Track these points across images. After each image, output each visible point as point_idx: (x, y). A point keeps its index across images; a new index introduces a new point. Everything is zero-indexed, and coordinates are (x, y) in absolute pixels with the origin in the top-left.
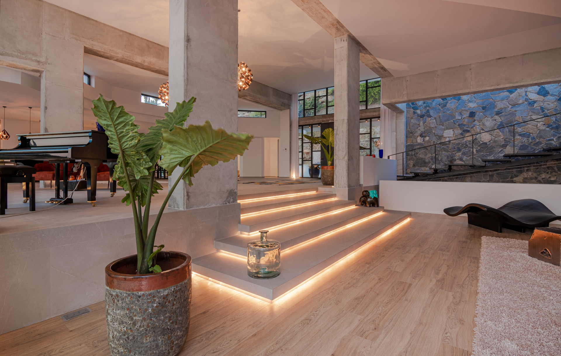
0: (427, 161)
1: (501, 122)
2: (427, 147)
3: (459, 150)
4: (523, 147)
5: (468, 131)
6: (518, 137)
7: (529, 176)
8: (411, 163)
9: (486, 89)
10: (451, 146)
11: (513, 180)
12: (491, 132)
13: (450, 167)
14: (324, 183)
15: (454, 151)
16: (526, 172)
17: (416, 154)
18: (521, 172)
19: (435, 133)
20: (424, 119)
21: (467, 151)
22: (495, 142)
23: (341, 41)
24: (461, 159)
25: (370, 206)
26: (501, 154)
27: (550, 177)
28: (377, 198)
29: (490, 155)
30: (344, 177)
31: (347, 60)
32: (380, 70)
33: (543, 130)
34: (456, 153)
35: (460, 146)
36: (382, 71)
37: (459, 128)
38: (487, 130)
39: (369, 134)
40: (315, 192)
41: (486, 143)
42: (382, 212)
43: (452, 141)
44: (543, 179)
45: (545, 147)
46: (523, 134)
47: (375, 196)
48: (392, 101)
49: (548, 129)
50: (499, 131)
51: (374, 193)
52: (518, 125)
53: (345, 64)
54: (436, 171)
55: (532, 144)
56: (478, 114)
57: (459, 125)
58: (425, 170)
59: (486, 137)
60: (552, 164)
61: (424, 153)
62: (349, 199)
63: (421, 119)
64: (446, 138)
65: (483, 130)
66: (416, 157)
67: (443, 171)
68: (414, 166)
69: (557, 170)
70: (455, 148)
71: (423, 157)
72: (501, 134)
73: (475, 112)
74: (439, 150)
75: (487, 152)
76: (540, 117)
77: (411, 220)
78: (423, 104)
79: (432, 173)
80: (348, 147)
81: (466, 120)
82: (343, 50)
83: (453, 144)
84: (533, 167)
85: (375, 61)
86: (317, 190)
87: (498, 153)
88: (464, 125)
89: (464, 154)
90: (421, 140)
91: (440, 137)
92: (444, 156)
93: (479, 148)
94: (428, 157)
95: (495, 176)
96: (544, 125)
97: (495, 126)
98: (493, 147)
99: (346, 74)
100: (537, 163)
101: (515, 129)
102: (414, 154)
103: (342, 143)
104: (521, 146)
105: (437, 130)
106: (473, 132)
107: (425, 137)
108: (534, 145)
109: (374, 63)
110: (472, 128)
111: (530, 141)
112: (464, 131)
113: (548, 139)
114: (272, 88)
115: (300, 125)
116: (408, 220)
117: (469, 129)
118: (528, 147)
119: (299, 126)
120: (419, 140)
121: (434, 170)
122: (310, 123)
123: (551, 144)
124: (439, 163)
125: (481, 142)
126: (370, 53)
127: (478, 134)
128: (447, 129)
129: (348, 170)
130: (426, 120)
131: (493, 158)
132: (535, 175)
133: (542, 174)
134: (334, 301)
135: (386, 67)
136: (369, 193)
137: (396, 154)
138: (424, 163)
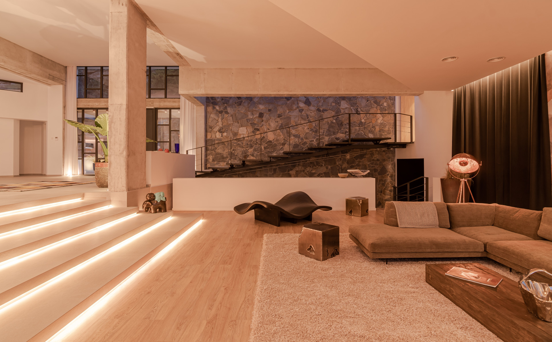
0: (225, 156)
1: (282, 124)
2: (225, 143)
3: (251, 147)
4: (296, 146)
5: (258, 130)
6: (292, 137)
7: (299, 170)
8: (210, 158)
9: (270, 94)
10: (244, 142)
11: (289, 173)
12: (274, 132)
13: (244, 162)
14: (99, 184)
15: (247, 147)
16: (297, 167)
17: (215, 149)
18: (294, 166)
19: (231, 130)
20: (222, 115)
21: (257, 147)
22: (277, 140)
23: (119, 4)
24: (253, 155)
25: (156, 212)
26: (281, 151)
27: (312, 170)
28: (165, 201)
29: (274, 152)
30: (121, 178)
31: (126, 30)
32: (176, 56)
33: (308, 133)
34: (249, 149)
35: (251, 143)
36: (178, 57)
37: (251, 127)
38: (272, 130)
39: (168, 126)
40: (80, 199)
41: (270, 141)
42: (171, 217)
43: (245, 138)
44: (308, 171)
45: (309, 147)
46: (296, 135)
47: (161, 199)
48: (190, 92)
49: (311, 132)
50: (280, 132)
51: (160, 195)
52: (292, 127)
53: (123, 33)
54: (232, 167)
55: (301, 144)
56: (265, 114)
57: (251, 123)
58: (223, 165)
59: (271, 136)
60: (313, 160)
61: (222, 148)
62: (128, 205)
63: (220, 115)
64: (241, 135)
65: (269, 129)
66: (215, 152)
67: (238, 166)
68: (213, 160)
69: (316, 164)
70: (248, 145)
71: (221, 152)
72: (281, 134)
73: (263, 113)
74: (236, 146)
75: (272, 149)
76: (306, 122)
77: (203, 223)
78: (222, 100)
79: (228, 169)
80: (128, 139)
81: (257, 120)
82: (121, 16)
83: (247, 140)
84: (302, 162)
85: (168, 43)
86: (83, 196)
87: (280, 150)
88: (255, 124)
89: (255, 150)
90: (219, 136)
91: (235, 134)
92: (239, 151)
93: (266, 145)
94: (225, 152)
95: (277, 170)
96: (308, 128)
97: (277, 127)
98: (276, 145)
99: (125, 48)
100: (304, 159)
101: (290, 131)
102: (214, 149)
103: (120, 134)
104: (294, 144)
105: (234, 127)
106: (261, 131)
107: (224, 132)
108: (302, 144)
109: (168, 45)
110: (261, 127)
111: (300, 141)
112: (255, 129)
113: (311, 140)
114: (30, 51)
115: (79, 107)
116: (200, 223)
117: (258, 128)
118: (298, 145)
119: (78, 109)
120: (218, 135)
121: (230, 165)
122: (95, 107)
123: (312, 144)
124: (235, 159)
125: (268, 140)
126: (160, 31)
127: (265, 133)
128: (242, 126)
129: (128, 169)
130: (224, 116)
131: (276, 155)
132: (303, 169)
133: (307, 167)
134: (170, 294)
135: (182, 54)
136: (154, 196)
137: (196, 148)
138: (222, 158)
